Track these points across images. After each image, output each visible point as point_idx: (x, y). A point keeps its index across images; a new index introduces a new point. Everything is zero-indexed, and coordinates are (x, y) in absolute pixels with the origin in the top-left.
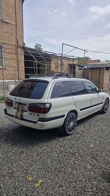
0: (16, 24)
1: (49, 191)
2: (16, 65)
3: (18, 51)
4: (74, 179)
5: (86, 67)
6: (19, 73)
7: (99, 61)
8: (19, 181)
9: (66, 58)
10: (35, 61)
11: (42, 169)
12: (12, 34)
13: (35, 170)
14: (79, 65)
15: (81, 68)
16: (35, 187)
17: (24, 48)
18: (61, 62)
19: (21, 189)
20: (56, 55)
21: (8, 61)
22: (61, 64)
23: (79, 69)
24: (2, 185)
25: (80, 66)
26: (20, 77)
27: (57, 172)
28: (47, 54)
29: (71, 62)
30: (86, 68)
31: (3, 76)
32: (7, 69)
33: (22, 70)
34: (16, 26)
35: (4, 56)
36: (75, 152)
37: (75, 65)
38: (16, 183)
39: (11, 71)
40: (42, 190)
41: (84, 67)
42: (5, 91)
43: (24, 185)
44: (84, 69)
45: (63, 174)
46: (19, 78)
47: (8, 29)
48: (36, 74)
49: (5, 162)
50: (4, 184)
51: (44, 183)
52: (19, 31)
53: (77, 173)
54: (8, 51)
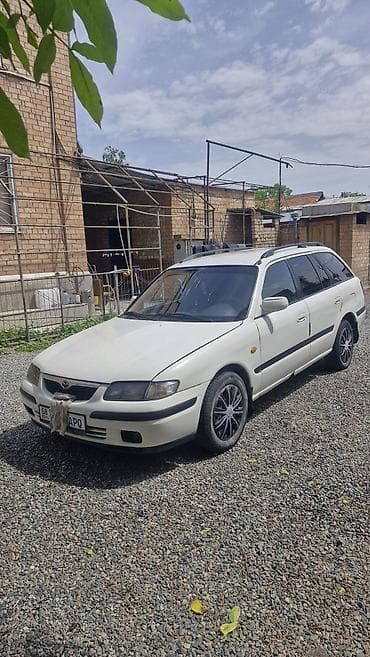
0: (50, 82)
1: (276, 646)
2: (56, 221)
3: (59, 175)
4: (353, 601)
5: (287, 218)
6: (69, 246)
7: (322, 198)
8: (160, 619)
9: (221, 189)
10: (121, 205)
11: (229, 570)
12: (38, 118)
13: (206, 574)
14: (263, 213)
15: (270, 221)
16: (222, 634)
17: (79, 163)
18: (206, 203)
19: (175, 648)
20: (185, 180)
21: (28, 210)
22: (207, 212)
23: (266, 226)
24: (105, 635)
25: (266, 215)
26: (70, 260)
27: (284, 579)
28: (156, 178)
29: (237, 204)
30: (287, 222)
31: (19, 260)
32: (27, 237)
33: (79, 237)
34: (50, 88)
35: (16, 191)
36: (324, 506)
37: (249, 211)
38: (153, 627)
39: (41, 242)
40: (250, 646)
41: (279, 217)
42: (28, 310)
43: (184, 631)
44: (280, 223)
45: (309, 583)
46: (68, 264)
47: (24, 98)
48: (126, 247)
49: (90, 552)
50: (109, 631)
51: (248, 618)
52: (62, 107)
53: (356, 578)
54: (27, 174)
